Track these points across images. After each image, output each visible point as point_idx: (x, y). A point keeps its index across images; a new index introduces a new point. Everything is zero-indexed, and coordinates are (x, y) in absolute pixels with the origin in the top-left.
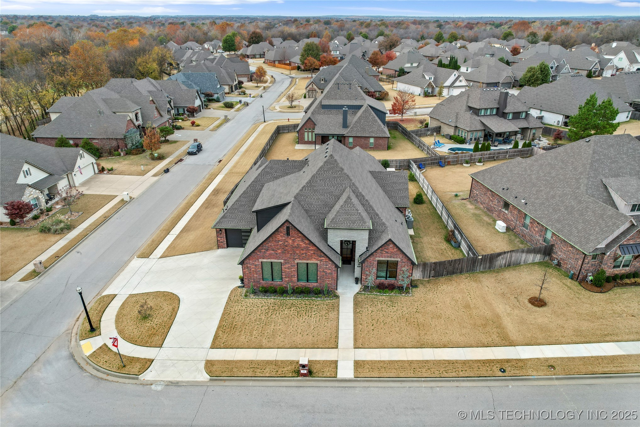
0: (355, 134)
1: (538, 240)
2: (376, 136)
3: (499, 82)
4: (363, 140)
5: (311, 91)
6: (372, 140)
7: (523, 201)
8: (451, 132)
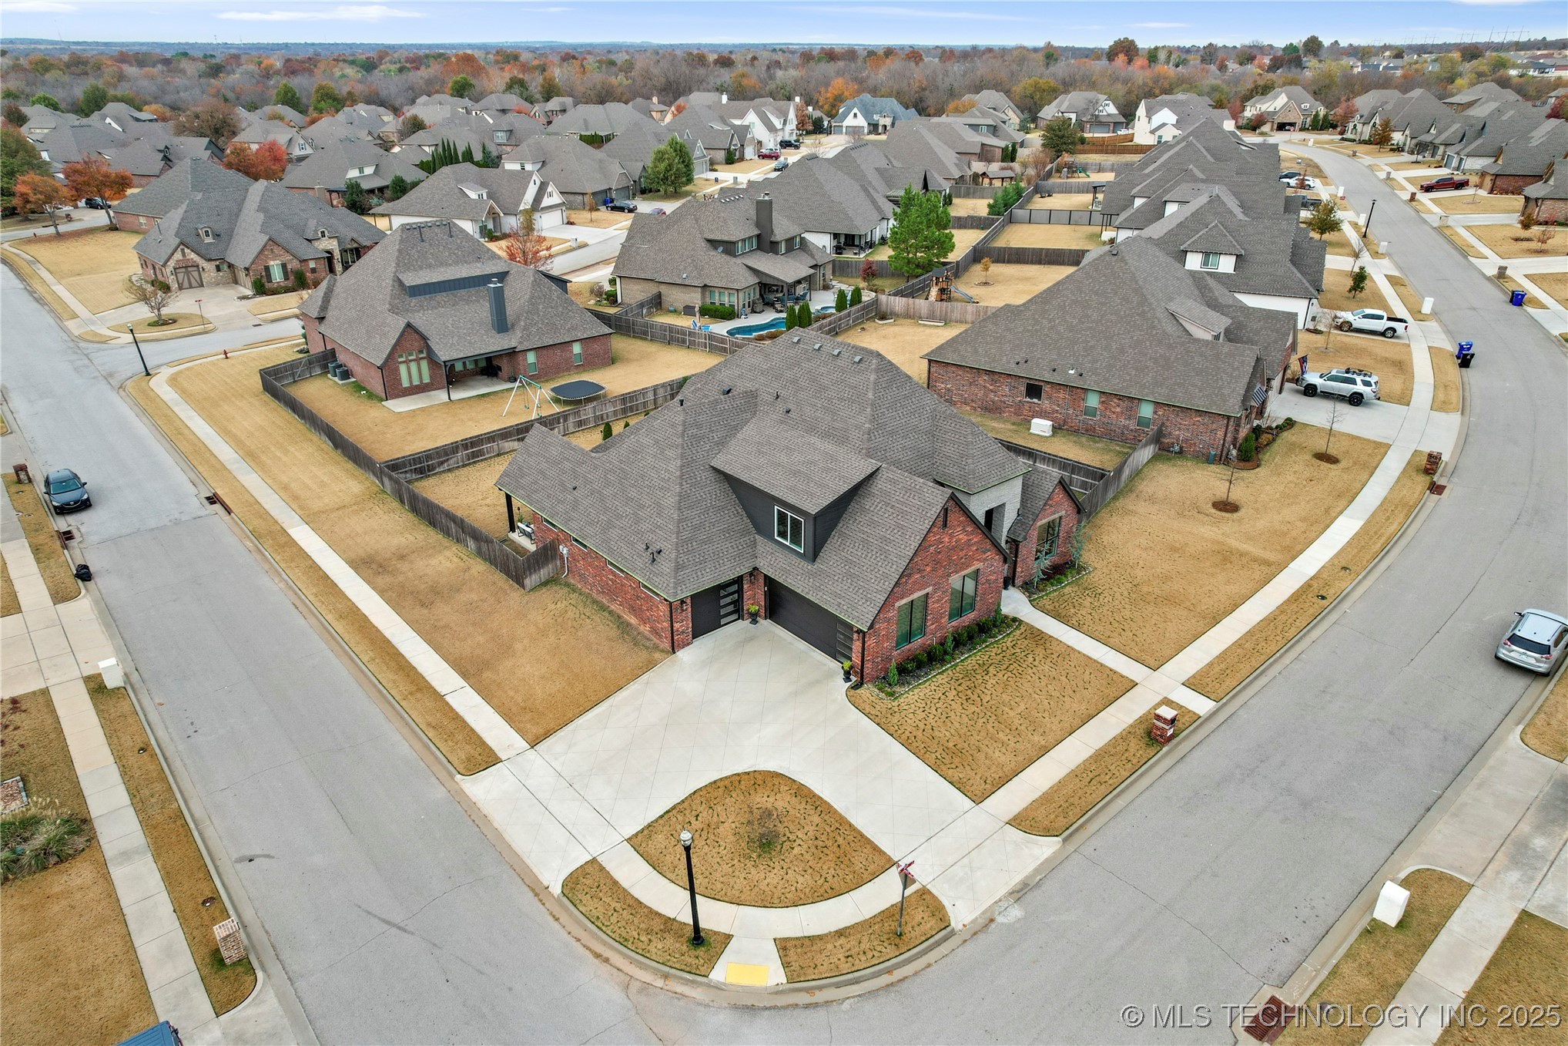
0: (538, 341)
1: (1126, 427)
2: (585, 336)
3: (610, 189)
4: (558, 352)
5: (183, 270)
6: (577, 349)
7: (1072, 372)
8: (696, 299)
